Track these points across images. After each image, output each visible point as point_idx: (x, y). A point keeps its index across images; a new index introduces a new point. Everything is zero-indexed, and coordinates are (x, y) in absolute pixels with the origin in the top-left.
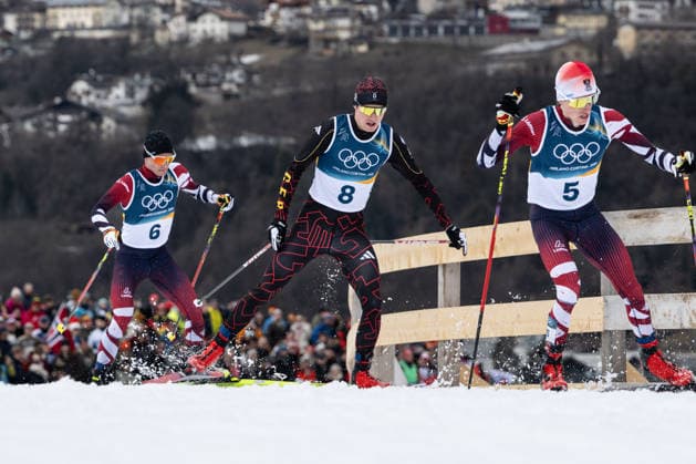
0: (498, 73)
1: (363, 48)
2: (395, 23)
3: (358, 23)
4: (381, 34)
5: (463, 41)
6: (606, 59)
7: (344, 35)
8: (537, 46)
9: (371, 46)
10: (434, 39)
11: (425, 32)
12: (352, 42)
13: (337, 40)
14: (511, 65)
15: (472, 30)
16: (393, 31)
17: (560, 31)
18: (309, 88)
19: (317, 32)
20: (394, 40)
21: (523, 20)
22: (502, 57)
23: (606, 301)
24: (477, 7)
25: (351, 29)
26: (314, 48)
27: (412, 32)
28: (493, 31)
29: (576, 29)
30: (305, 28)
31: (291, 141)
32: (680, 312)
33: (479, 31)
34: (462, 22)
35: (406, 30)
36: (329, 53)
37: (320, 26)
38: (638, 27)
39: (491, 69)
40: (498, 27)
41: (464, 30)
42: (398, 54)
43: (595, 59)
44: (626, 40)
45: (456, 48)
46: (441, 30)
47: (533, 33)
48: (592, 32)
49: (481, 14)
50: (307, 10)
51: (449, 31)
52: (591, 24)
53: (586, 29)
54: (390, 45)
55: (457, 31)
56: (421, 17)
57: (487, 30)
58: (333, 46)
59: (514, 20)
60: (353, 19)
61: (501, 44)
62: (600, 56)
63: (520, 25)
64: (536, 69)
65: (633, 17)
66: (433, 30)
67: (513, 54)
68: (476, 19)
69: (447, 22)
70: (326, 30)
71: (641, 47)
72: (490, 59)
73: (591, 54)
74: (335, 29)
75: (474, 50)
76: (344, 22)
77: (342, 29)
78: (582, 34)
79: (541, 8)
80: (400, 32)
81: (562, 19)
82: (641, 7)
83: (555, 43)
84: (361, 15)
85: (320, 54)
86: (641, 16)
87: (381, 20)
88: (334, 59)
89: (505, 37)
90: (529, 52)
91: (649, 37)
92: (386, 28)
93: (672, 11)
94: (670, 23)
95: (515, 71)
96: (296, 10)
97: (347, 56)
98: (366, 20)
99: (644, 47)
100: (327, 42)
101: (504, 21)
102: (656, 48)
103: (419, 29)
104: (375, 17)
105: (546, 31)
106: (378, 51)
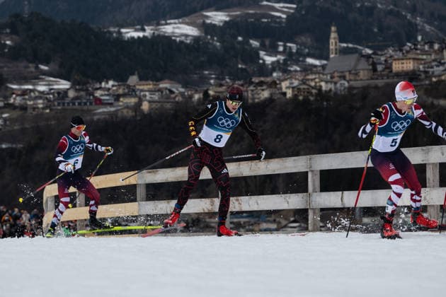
0: (99, 119)
1: (48, 111)
2: (59, 101)
3: (46, 101)
4: (54, 105)
5: (85, 108)
6: (138, 113)
7: (41, 106)
8: (113, 109)
9: (51, 110)
10: (74, 107)
11: (71, 104)
12: (43, 108)
13: (38, 108)
14: (103, 117)
15: (88, 104)
16: (59, 104)
17: (121, 104)
18: (27, 126)
19: (30, 105)
20: (59, 108)
21: (107, 100)
22: (100, 113)
23: (139, 204)
24: (90, 95)
25: (43, 104)
26: (30, 111)
27: (66, 104)
28: (96, 104)
29: (127, 103)
30: (26, 104)
31: (21, 146)
32: (167, 208)
33: (91, 104)
34: (84, 101)
35: (64, 104)
36: (34, 113)
37: (32, 103)
38: (150, 102)
39: (96, 118)
40: (98, 102)
41: (85, 104)
42: (60, 113)
43: (134, 114)
44: (145, 106)
45: (83, 110)
46: (77, 104)
47: (111, 104)
48: (133, 104)
49: (91, 97)
50: (27, 97)
51: (80, 104)
52: (133, 101)
53: (130, 103)
54: (58, 109)
55: (83, 104)
56: (70, 99)
57: (94, 103)
58: (37, 110)
59: (104, 100)
60: (44, 100)
61: (99, 108)
62: (136, 112)
63: (106, 102)
64: (112, 118)
65: (148, 98)
66: (74, 104)
67: (104, 112)
68: (89, 99)
69: (79, 101)
70: (34, 104)
71: (151, 109)
72: (95, 114)
73: (132, 112)
74: (37, 104)
75: (89, 111)
76: (40, 101)
77: (39, 104)
78: (129, 105)
79: (114, 95)
80: (61, 104)
81: (121, 99)
82: (151, 94)
83: (119, 108)
84: (47, 98)
85: (32, 113)
86: (151, 98)
87: (54, 100)
88: (37, 115)
89: (100, 106)
90: (110, 112)
91: (154, 105)
92: (56, 103)
93: (162, 96)
94: (161, 100)
95: (104, 118)
96: (23, 97)
97: (42, 114)
98: (49, 100)
99: (152, 109)
100: (34, 109)
101: (100, 100)
102: (157, 109)
103: (68, 104)
104: (52, 99)
105: (116, 104)
106: (53, 112)
